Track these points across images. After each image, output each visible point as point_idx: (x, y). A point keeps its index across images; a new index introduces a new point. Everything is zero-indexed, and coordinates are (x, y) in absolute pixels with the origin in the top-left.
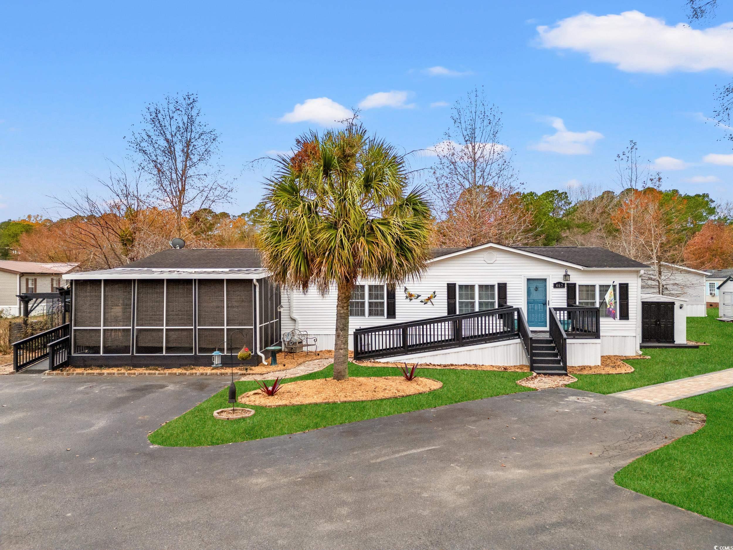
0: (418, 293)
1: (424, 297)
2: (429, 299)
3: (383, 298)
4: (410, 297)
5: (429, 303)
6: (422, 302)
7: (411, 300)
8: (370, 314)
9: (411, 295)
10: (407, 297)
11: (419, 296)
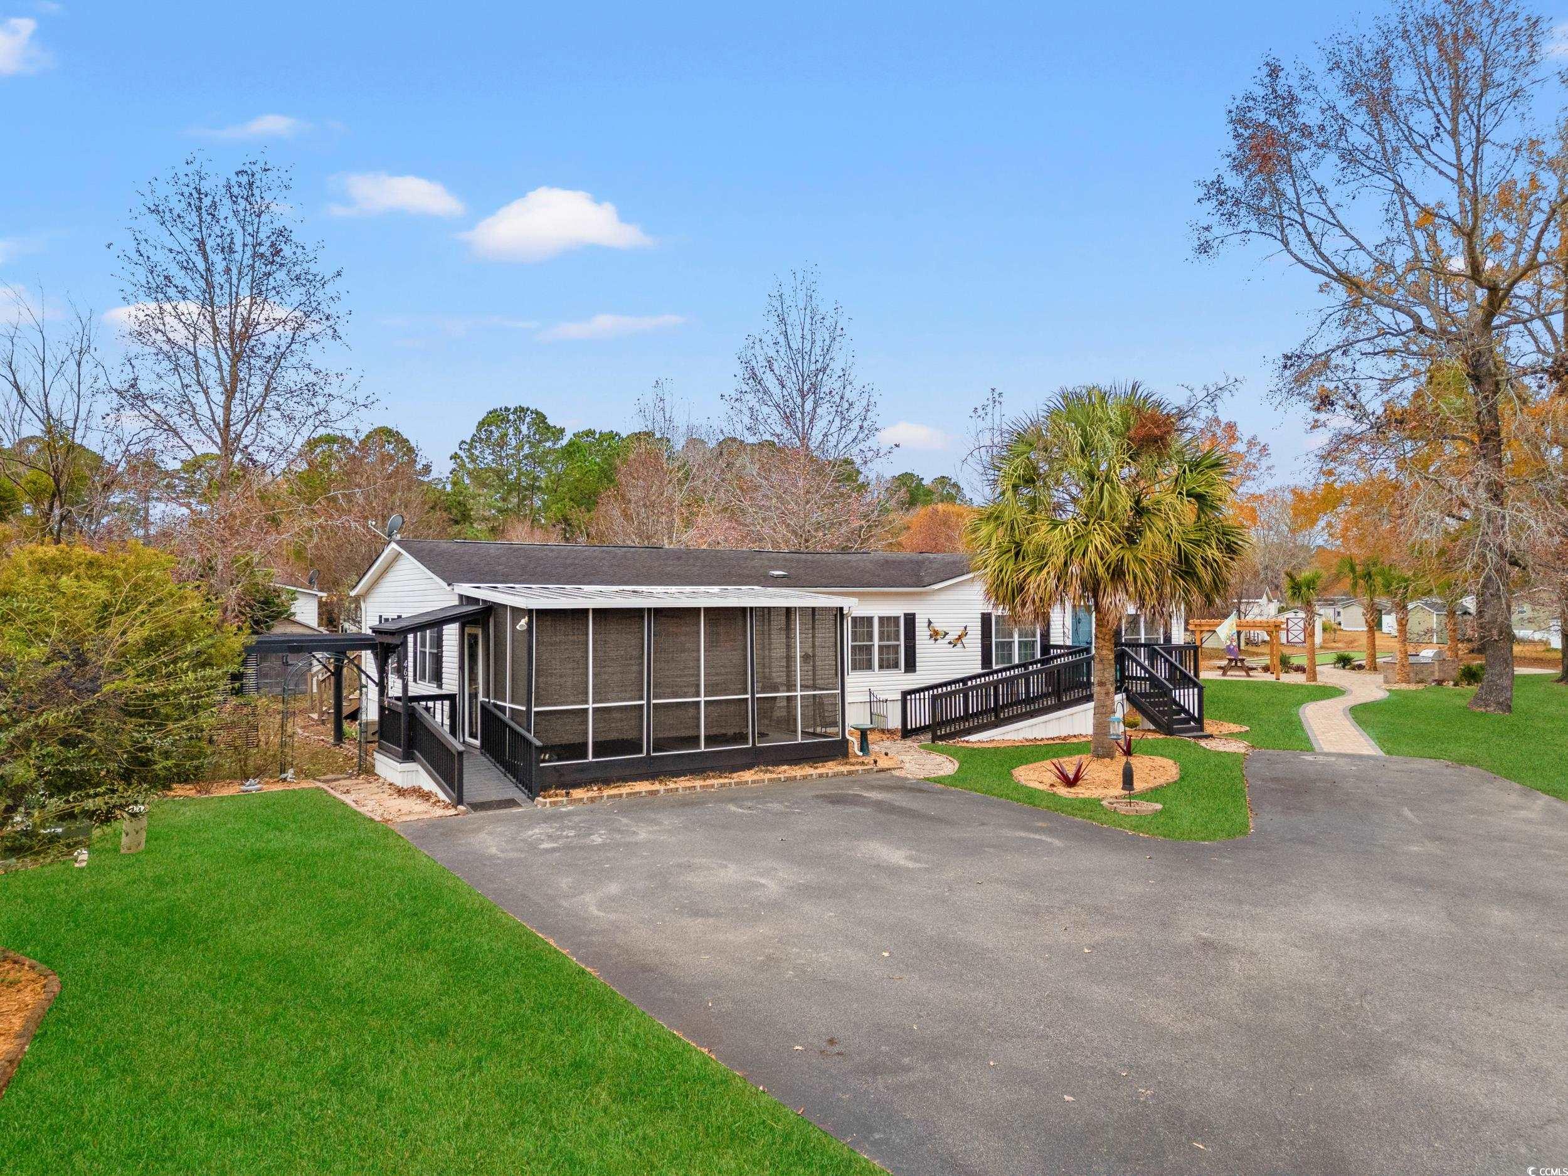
0: (946, 629)
1: (952, 636)
2: (960, 637)
3: (898, 639)
4: (935, 635)
5: (959, 645)
6: (950, 643)
7: (936, 640)
8: (881, 667)
9: (936, 633)
10: (931, 636)
11: (946, 634)
